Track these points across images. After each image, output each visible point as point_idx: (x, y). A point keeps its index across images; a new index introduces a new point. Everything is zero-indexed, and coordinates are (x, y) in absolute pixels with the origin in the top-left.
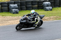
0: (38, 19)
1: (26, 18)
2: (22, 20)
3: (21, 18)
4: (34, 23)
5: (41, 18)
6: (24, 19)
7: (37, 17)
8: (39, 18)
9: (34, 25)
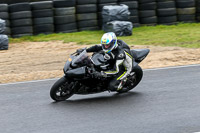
0: (126, 64)
1: (87, 58)
2: (71, 66)
3: (70, 60)
4: (112, 78)
5: (138, 60)
6: (79, 64)
7: (125, 57)
8: (129, 59)
9: (112, 84)
